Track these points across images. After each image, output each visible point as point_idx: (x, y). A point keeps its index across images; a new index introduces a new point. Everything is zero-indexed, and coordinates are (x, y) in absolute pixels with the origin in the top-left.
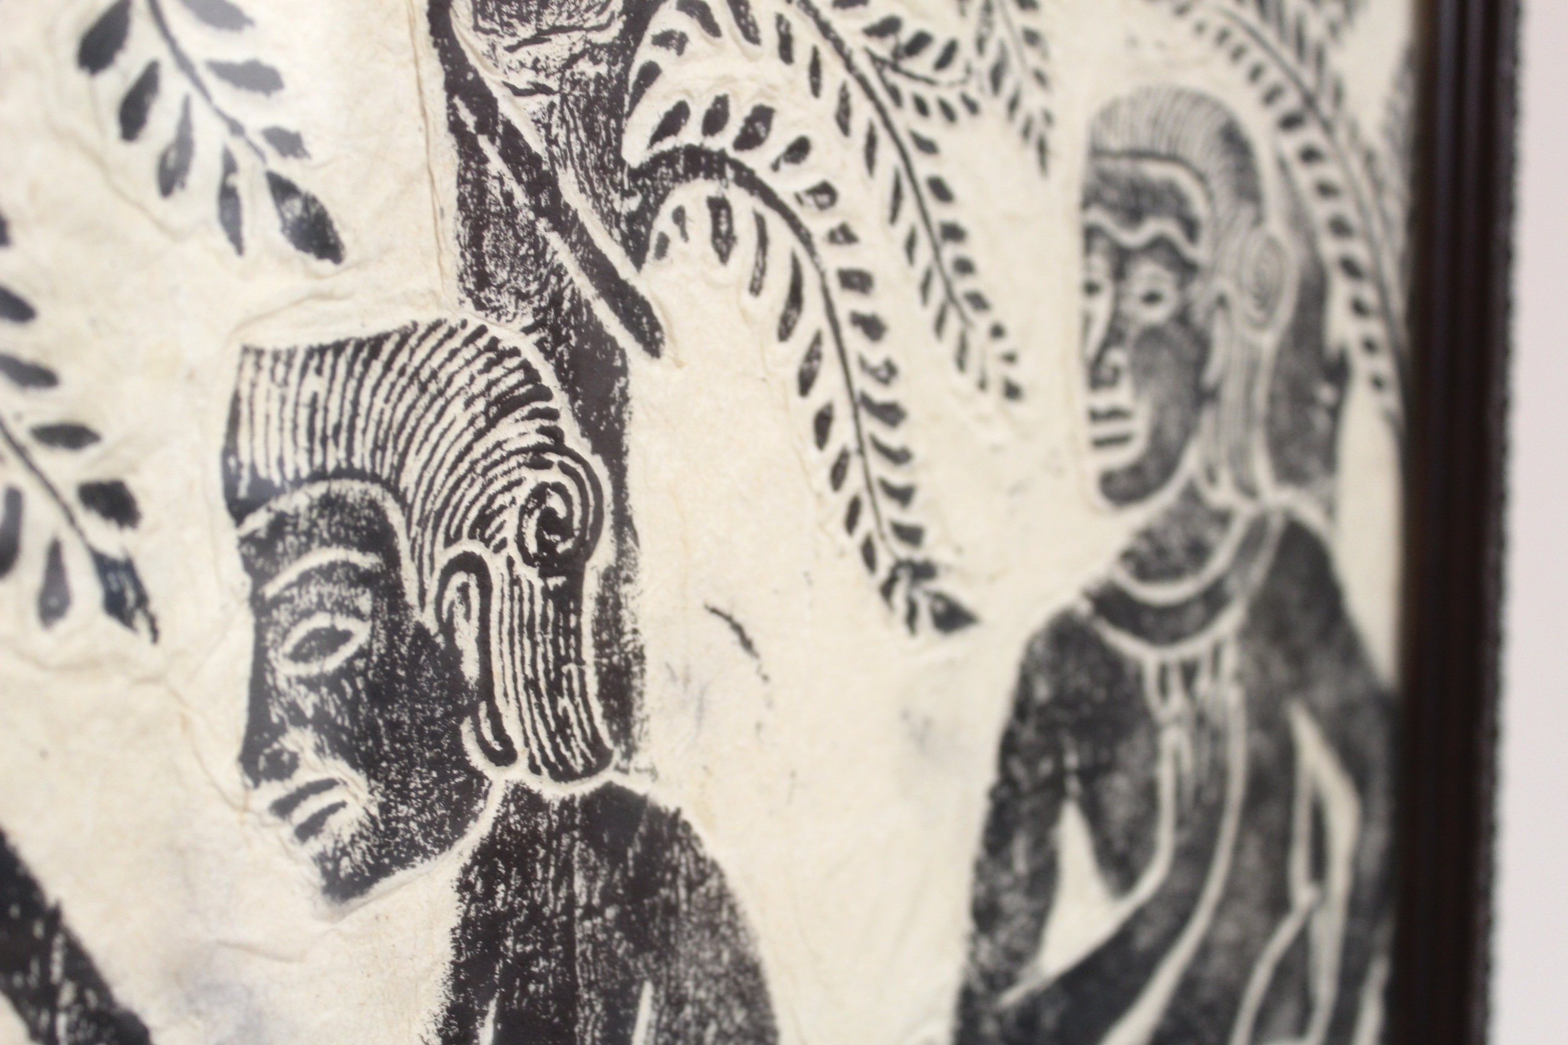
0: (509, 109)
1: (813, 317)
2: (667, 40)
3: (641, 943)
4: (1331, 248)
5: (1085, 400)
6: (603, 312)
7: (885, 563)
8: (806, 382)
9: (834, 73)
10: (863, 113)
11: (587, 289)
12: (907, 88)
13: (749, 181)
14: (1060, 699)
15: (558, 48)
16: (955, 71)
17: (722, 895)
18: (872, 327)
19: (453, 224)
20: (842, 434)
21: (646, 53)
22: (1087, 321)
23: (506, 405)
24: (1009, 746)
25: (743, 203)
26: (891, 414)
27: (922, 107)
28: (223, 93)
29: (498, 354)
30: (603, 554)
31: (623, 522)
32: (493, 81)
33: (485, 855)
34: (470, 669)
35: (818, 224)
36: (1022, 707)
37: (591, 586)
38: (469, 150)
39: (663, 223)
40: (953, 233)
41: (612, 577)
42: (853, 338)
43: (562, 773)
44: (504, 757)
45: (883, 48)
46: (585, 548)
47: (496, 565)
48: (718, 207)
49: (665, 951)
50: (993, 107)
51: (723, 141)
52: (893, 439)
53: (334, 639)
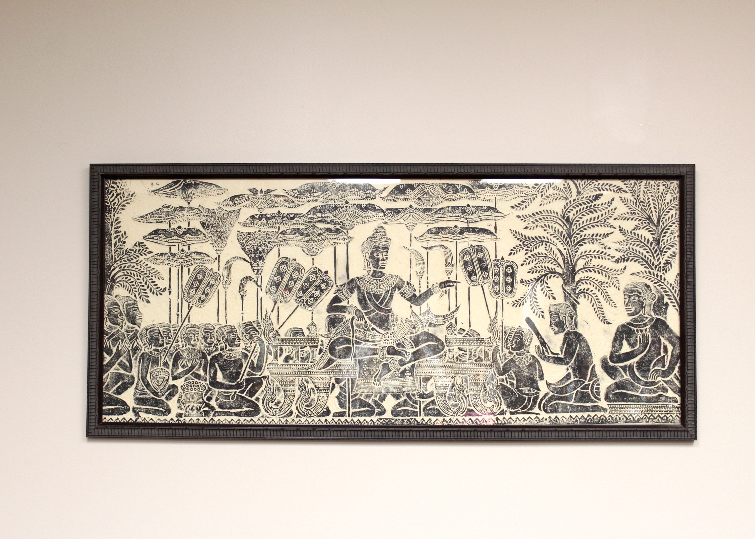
0: (567, 290)
1: (593, 302)
2: (581, 285)
3: (578, 341)
4: (664, 294)
5: (625, 307)
6: (575, 302)
7: (601, 319)
8: (593, 306)
9: (595, 285)
10: (598, 288)
11: (573, 301)
12: (602, 286)
13: (587, 293)
14: (623, 331)
15: (571, 287)
16: (608, 284)
17: (585, 340)
18: (600, 302)
19: (563, 297)
20: (596, 310)
21: (578, 286)
22: (625, 302)
23: (567, 307)
24: (616, 334)
25: (586, 295)
26: (602, 308)
27: (604, 287)
28: (549, 292)
29: (567, 305)
30: (575, 316)
31: (576, 315)
32: (566, 289)
33: (566, 334)
34: (565, 323)
35: (594, 296)
36: (618, 330)
37: (574, 318)
38: (564, 293)
39: (579, 296)
40: (608, 295)
41: (575, 318)
42: (597, 303)
43: (572, 329)
44: (567, 328)
45: (600, 283)
46: (573, 316)
47: (566, 317)
48: (584, 295)
49: (580, 342)
50: (613, 286)
51: (585, 291)
52: (602, 310)
53: (555, 320)
